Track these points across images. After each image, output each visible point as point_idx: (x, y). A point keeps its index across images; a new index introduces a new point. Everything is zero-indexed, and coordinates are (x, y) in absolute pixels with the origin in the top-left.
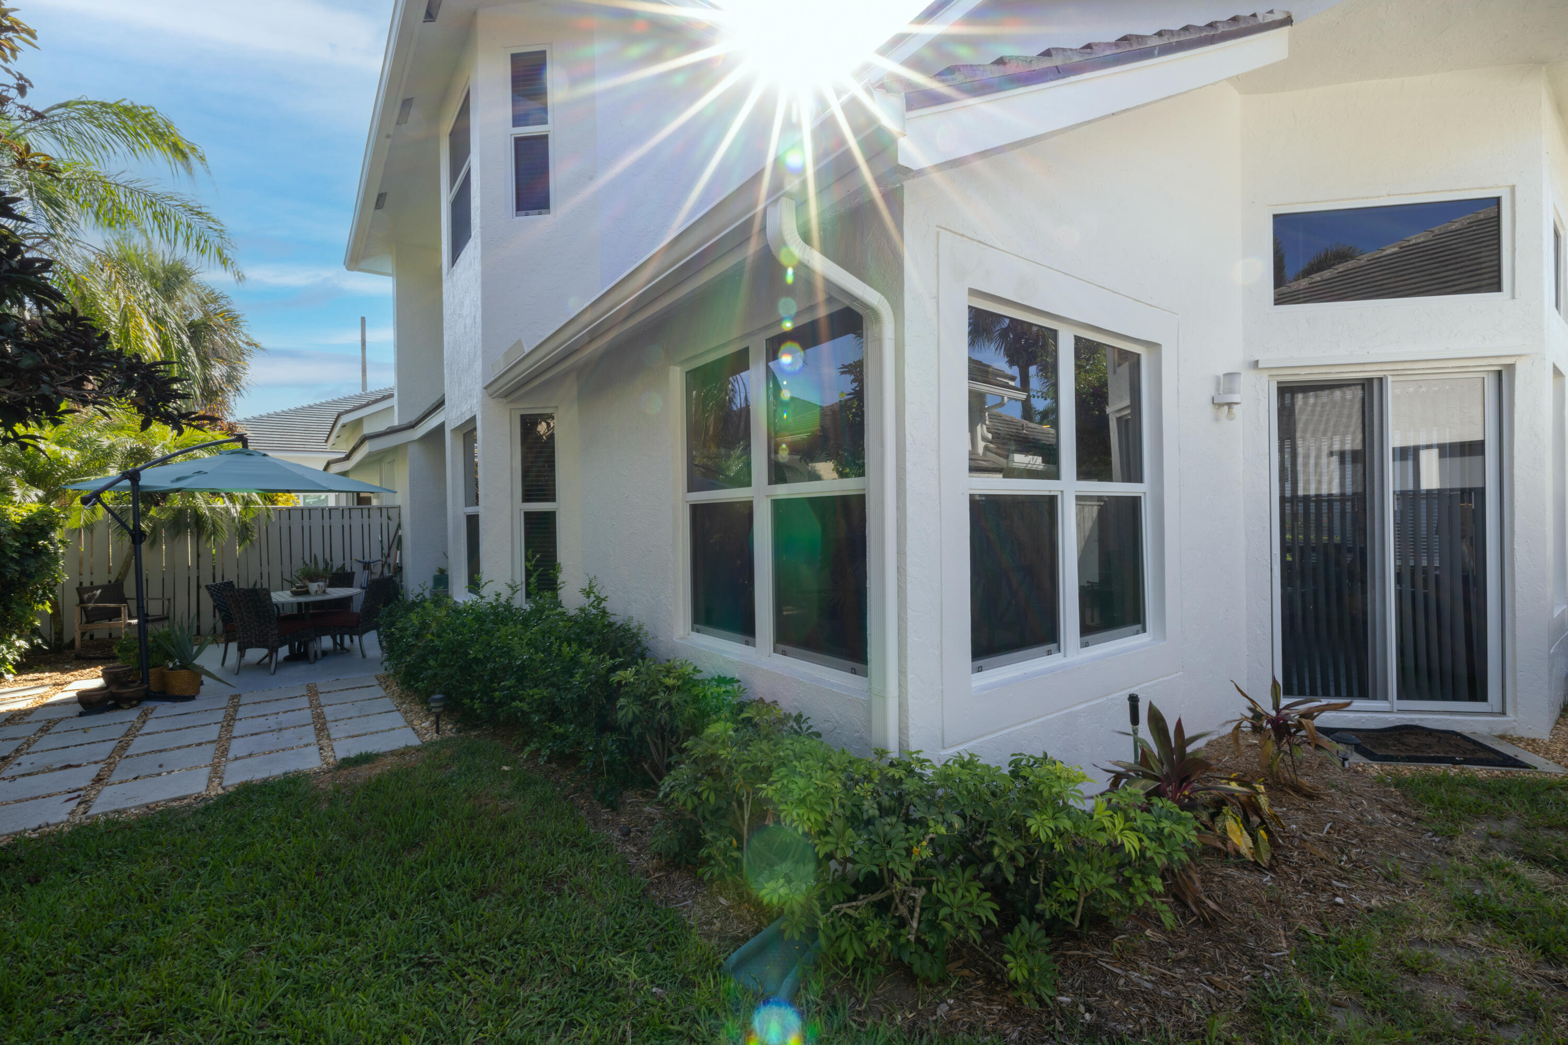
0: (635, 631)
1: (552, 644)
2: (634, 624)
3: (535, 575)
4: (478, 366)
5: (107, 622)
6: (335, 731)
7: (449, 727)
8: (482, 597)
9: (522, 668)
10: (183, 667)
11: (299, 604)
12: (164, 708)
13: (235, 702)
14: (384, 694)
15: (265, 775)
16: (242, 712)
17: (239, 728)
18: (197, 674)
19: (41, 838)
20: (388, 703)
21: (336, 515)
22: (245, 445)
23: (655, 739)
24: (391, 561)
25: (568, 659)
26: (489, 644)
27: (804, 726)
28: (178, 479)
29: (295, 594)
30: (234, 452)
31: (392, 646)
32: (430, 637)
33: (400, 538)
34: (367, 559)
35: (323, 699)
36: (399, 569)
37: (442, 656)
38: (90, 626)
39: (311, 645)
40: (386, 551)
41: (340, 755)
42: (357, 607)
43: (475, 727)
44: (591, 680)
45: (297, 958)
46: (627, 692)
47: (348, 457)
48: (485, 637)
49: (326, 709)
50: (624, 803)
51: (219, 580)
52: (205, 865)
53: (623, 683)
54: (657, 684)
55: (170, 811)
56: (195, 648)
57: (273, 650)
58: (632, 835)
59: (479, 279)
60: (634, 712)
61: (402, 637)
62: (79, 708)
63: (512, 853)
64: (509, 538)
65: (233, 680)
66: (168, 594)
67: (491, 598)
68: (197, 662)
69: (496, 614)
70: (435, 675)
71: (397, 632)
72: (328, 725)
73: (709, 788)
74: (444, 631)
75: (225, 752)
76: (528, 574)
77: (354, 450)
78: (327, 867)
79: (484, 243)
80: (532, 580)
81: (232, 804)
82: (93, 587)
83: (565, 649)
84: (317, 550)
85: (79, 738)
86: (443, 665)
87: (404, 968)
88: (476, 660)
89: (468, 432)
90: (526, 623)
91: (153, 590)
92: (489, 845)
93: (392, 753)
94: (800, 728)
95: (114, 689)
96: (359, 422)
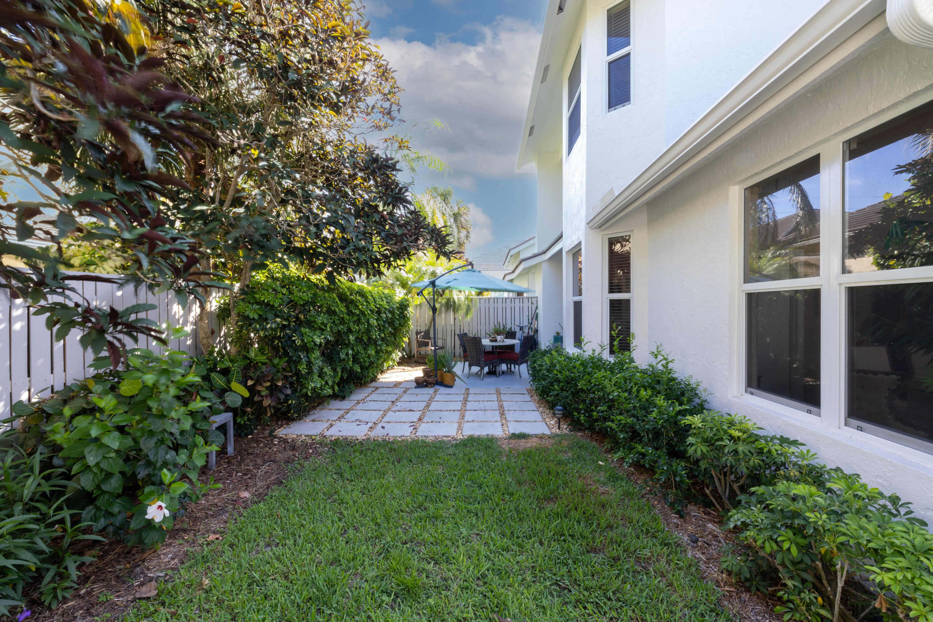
0: (694, 386)
1: (632, 387)
2: (693, 382)
3: (618, 340)
4: (583, 212)
5: (424, 348)
6: (510, 416)
7: (565, 426)
8: (584, 351)
9: (612, 400)
10: (449, 372)
11: (493, 346)
12: (442, 390)
13: (467, 393)
14: (529, 399)
15: (479, 434)
16: (470, 398)
17: (469, 406)
18: (454, 375)
19: (401, 442)
20: (533, 405)
21: (508, 301)
22: (472, 267)
23: (718, 475)
24: (532, 326)
25: (644, 400)
26: (590, 381)
27: (903, 511)
28: (448, 283)
29: (491, 341)
30: (468, 270)
31: (535, 374)
32: (556, 372)
33: (537, 314)
34: (522, 325)
35: (503, 397)
36: (536, 331)
37: (561, 384)
38: (420, 349)
39: (497, 367)
40: (530, 321)
41: (512, 431)
42: (517, 350)
43: (580, 430)
44: (663, 418)
45: (494, 548)
46: (695, 434)
47: (513, 272)
48: (587, 376)
49: (504, 403)
50: (689, 514)
51: (462, 332)
52: (455, 475)
53: (693, 426)
54: (722, 433)
55: (443, 442)
56: (453, 363)
57: (482, 368)
58: (699, 544)
59: (585, 158)
60: (702, 450)
61: (541, 370)
62: (415, 384)
63: (610, 527)
64: (600, 316)
65: (466, 380)
66: (444, 337)
67: (590, 353)
68: (454, 370)
69: (593, 363)
70: (557, 395)
71: (537, 367)
72: (506, 412)
73: (789, 539)
74: (563, 370)
75: (463, 417)
76: (612, 339)
77: (517, 267)
78: (507, 497)
79: (588, 135)
80: (615, 343)
81: (466, 445)
82: (421, 332)
83: (643, 393)
84: (500, 319)
85: (414, 398)
86: (562, 389)
87: (548, 584)
88: (582, 390)
89: (576, 252)
90: (612, 370)
91: (440, 335)
92: (595, 515)
93: (536, 436)
94: (898, 511)
95: (426, 378)
96: (518, 253)
